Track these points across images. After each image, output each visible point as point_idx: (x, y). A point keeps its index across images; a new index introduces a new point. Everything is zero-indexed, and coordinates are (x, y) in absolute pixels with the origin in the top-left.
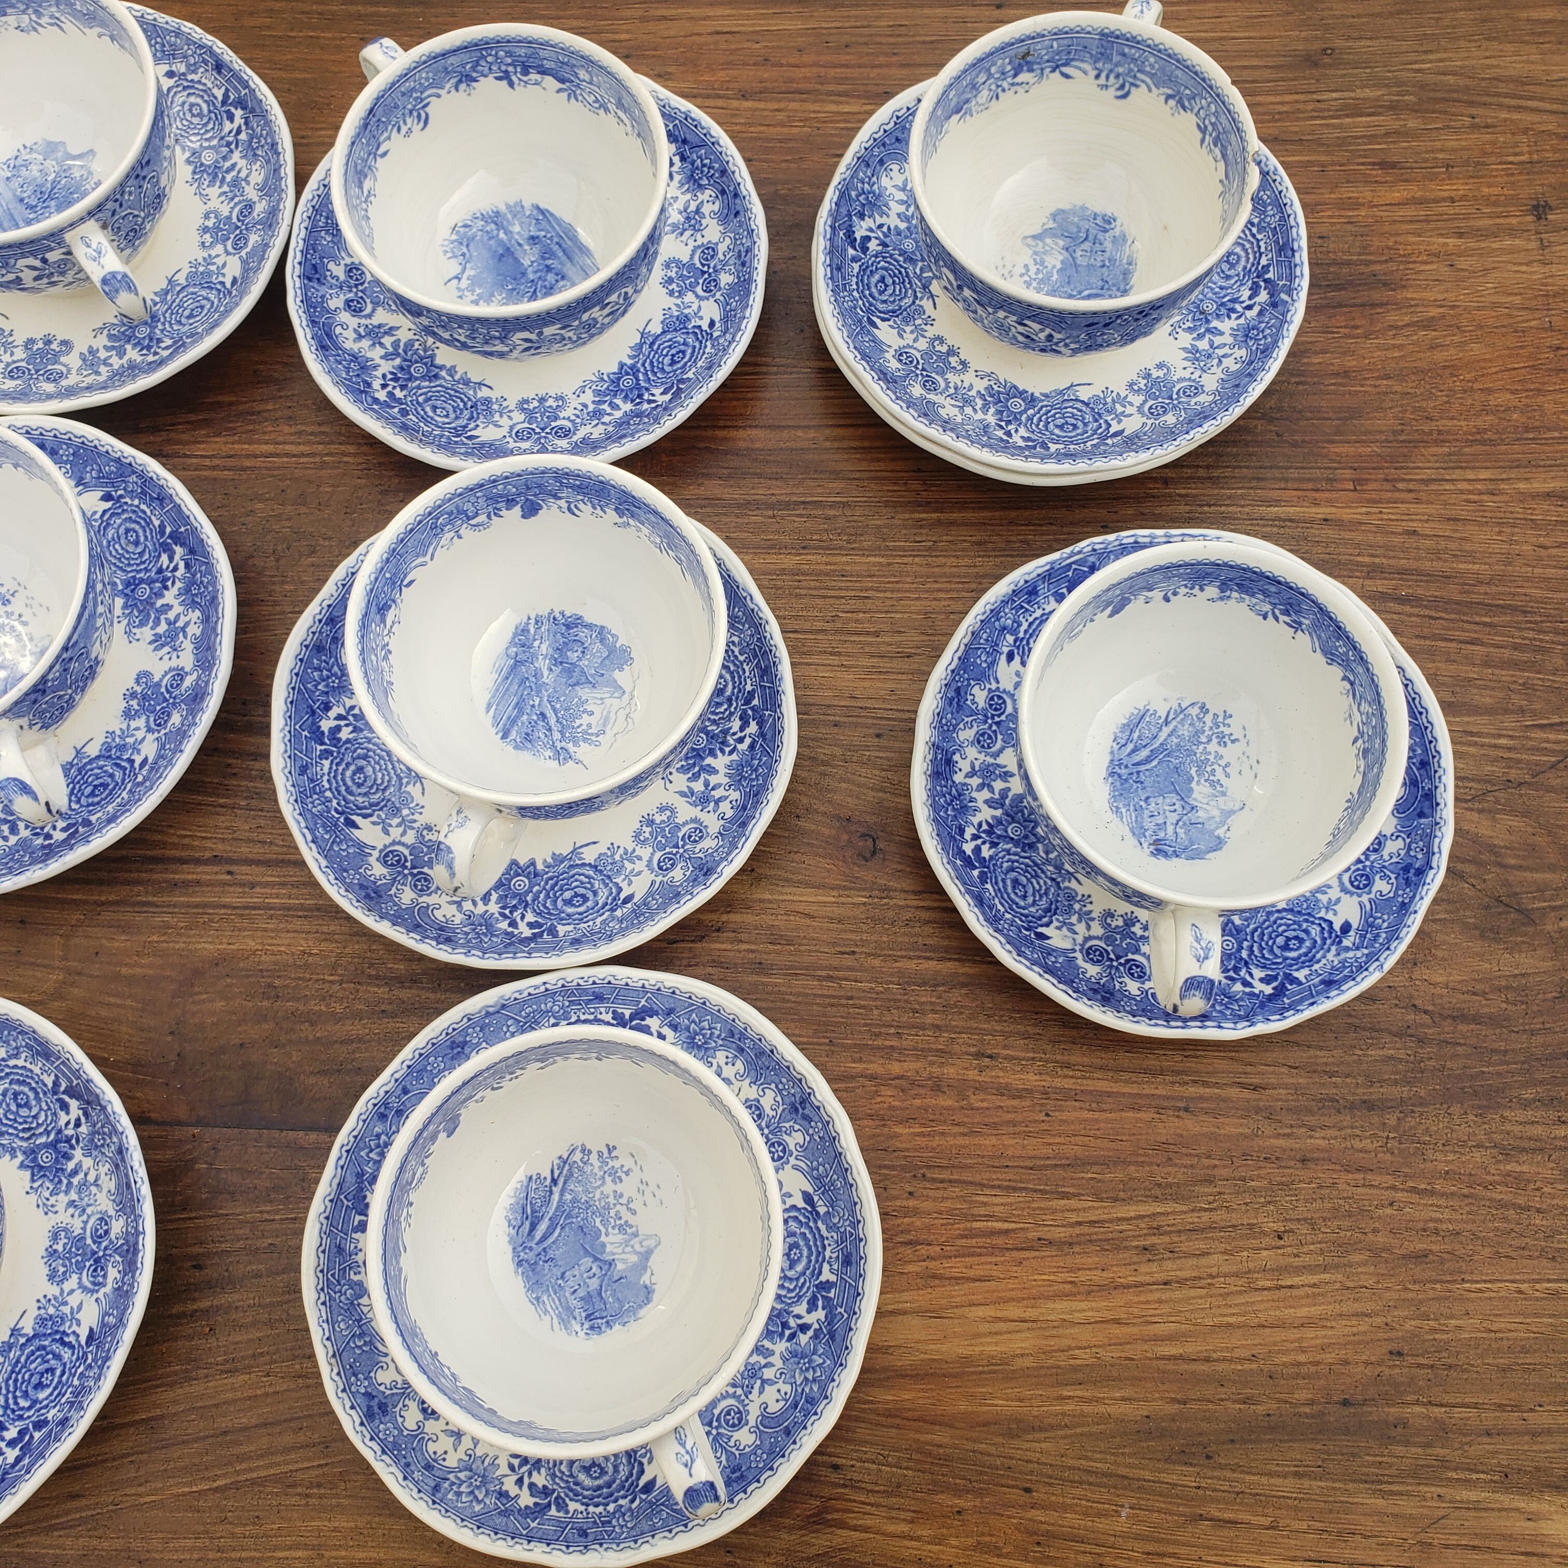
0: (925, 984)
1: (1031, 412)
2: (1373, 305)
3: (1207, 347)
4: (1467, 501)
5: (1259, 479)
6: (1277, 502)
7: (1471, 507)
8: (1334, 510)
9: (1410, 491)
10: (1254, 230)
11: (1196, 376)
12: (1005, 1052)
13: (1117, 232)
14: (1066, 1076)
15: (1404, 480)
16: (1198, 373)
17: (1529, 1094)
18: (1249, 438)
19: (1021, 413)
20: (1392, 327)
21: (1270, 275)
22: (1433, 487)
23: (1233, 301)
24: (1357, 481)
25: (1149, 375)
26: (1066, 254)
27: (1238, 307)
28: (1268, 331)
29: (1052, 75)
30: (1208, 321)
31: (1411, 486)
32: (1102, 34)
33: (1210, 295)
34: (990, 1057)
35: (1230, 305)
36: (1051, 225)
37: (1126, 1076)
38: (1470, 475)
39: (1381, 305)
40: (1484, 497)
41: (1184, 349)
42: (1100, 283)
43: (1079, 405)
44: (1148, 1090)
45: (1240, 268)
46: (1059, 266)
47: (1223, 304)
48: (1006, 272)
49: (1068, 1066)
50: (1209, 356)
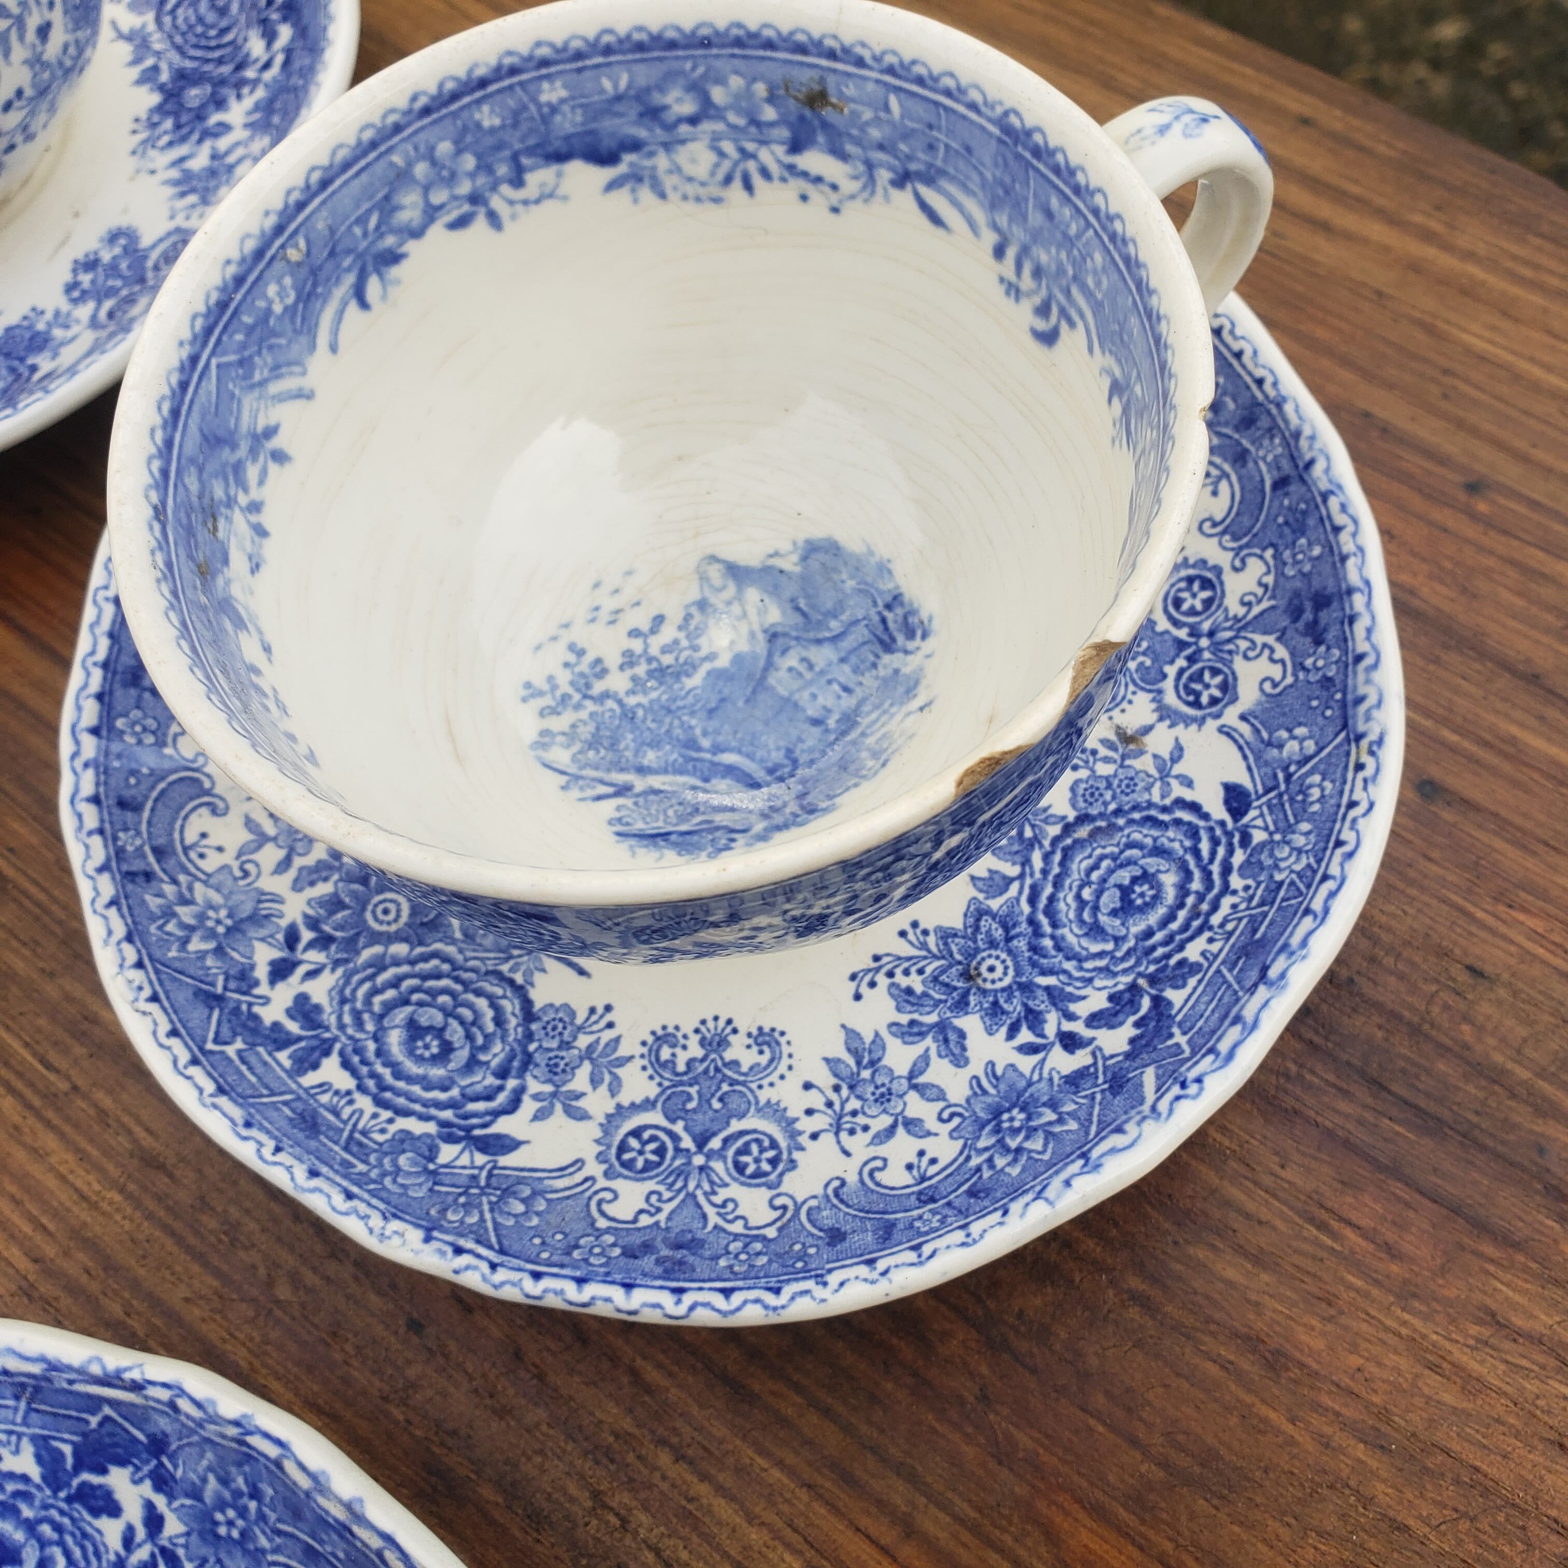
1: (400, 949)
2: (1481, 1227)
3: (902, 1070)
10: (1239, 857)
11: (807, 1125)
13: (908, 665)
16: (820, 1122)
19: (376, 938)
20: (1492, 1319)
21: (1175, 996)
23: (1057, 997)
25: (722, 1043)
26: (761, 647)
27: (1052, 1023)
28: (1036, 1144)
29: (895, 193)
30: (961, 1005)
32: (1003, 123)
33: (1021, 944)
35: (1040, 1003)
36: (790, 564)
39: (1507, 1241)
41: (851, 1035)
42: (777, 756)
43: (511, 1006)
45: (1137, 927)
46: (723, 661)
47: (1027, 988)
48: (609, 604)
50: (884, 1098)
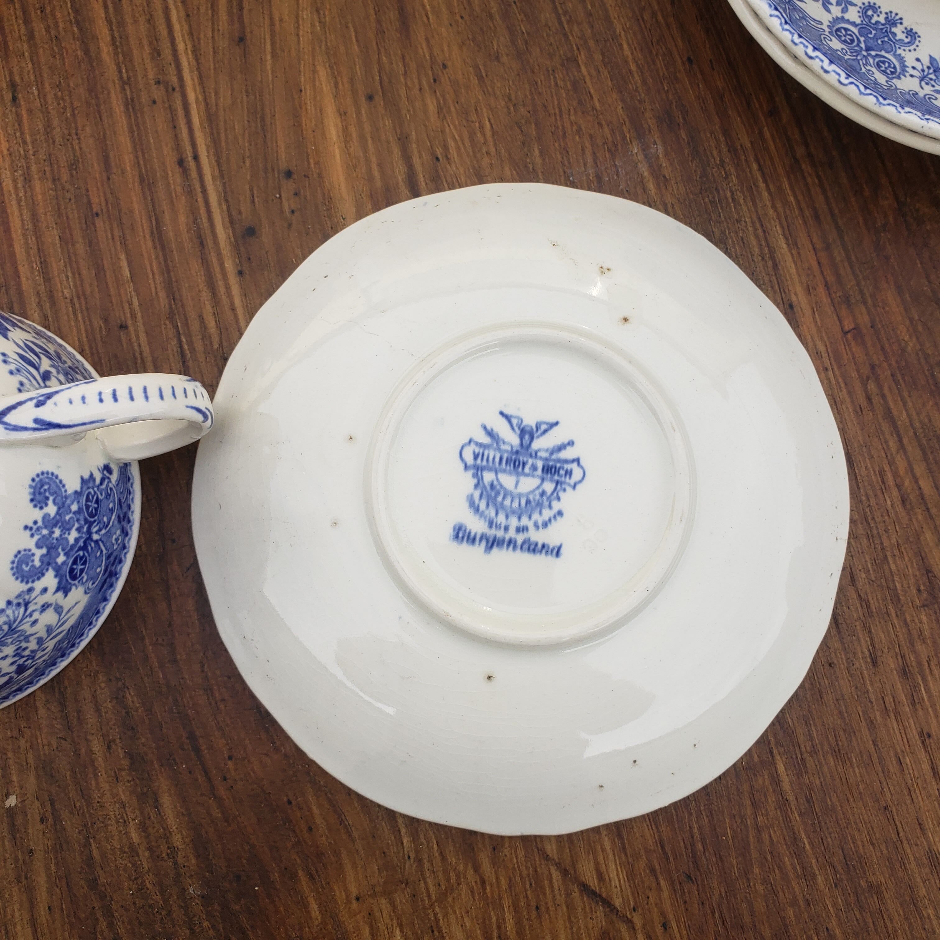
0: (76, 11)
4: (882, 473)
5: (817, 217)
6: (793, 243)
7: (876, 479)
8: (808, 313)
9: (869, 399)
12: (24, 112)
14: (15, 181)
15: (880, 388)
17: (131, 698)
18: (867, 193)
22: (886, 427)
24: (857, 331)
31: (876, 400)
34: (14, 99)
37: (32, 241)
38: (920, 469)
40: (895, 492)
44: (23, 270)
49: (28, 179)
